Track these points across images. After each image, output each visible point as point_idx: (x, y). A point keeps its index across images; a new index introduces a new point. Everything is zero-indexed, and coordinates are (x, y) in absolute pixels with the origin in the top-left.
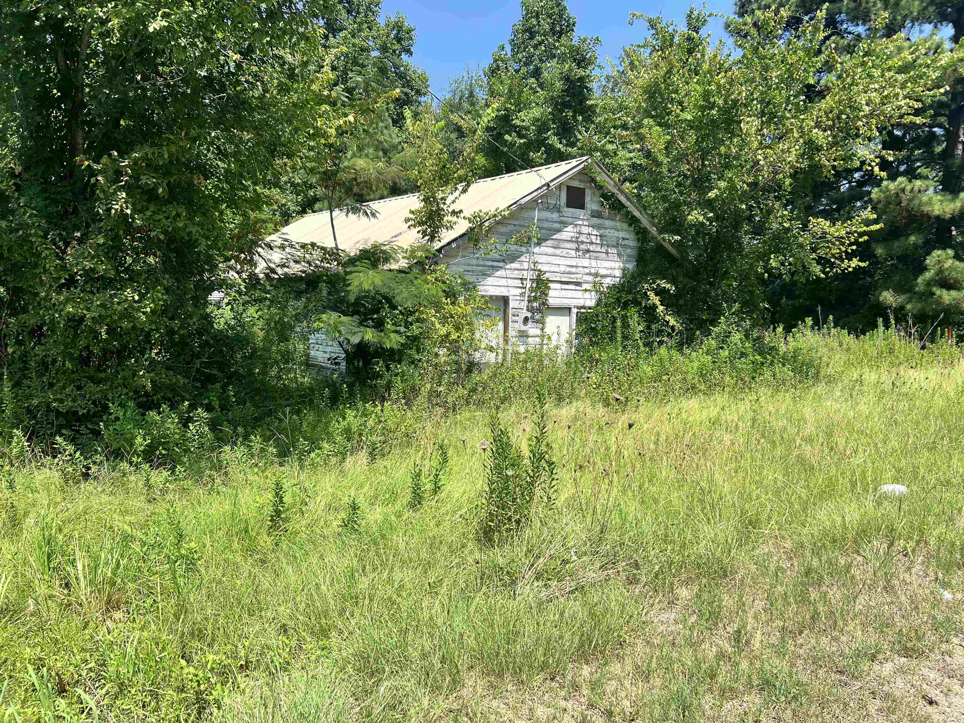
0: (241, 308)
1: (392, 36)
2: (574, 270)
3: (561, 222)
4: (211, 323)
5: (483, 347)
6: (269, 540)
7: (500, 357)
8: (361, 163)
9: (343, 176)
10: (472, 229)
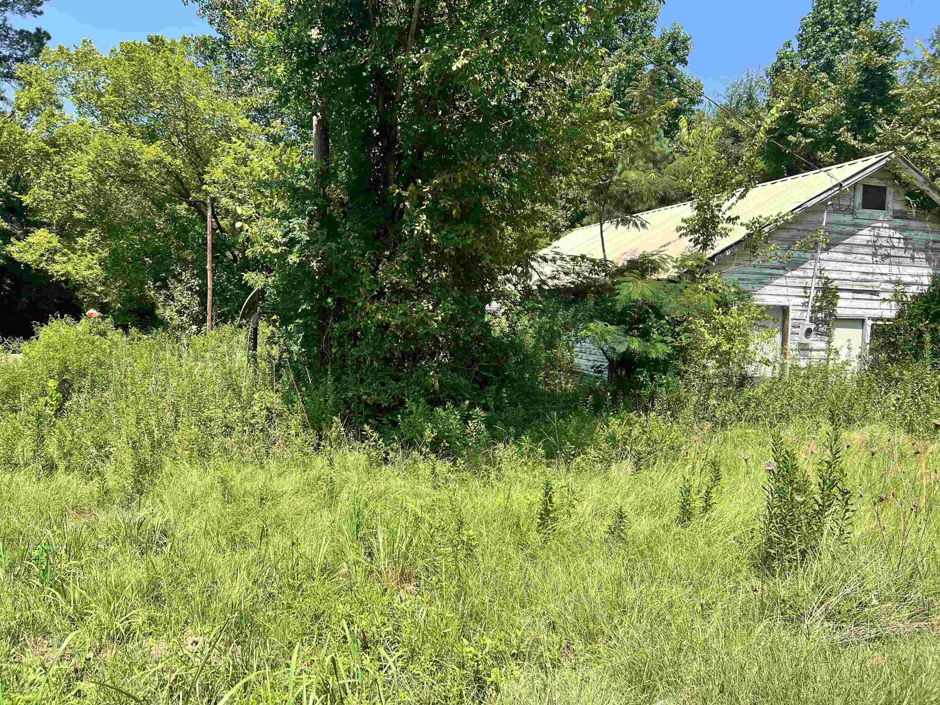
0: (515, 317)
1: (667, 48)
2: (869, 277)
3: (855, 225)
4: (489, 331)
5: (757, 360)
6: (539, 537)
7: (777, 371)
8: (632, 175)
9: (614, 189)
10: (749, 235)
